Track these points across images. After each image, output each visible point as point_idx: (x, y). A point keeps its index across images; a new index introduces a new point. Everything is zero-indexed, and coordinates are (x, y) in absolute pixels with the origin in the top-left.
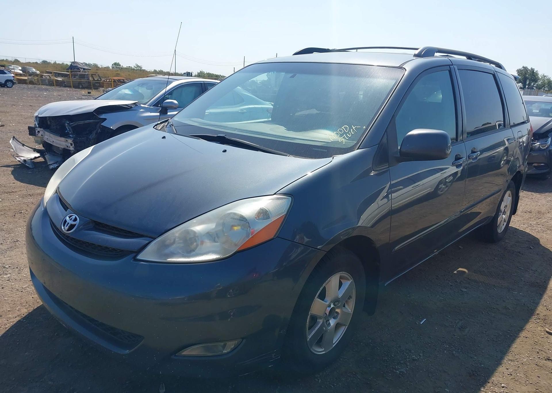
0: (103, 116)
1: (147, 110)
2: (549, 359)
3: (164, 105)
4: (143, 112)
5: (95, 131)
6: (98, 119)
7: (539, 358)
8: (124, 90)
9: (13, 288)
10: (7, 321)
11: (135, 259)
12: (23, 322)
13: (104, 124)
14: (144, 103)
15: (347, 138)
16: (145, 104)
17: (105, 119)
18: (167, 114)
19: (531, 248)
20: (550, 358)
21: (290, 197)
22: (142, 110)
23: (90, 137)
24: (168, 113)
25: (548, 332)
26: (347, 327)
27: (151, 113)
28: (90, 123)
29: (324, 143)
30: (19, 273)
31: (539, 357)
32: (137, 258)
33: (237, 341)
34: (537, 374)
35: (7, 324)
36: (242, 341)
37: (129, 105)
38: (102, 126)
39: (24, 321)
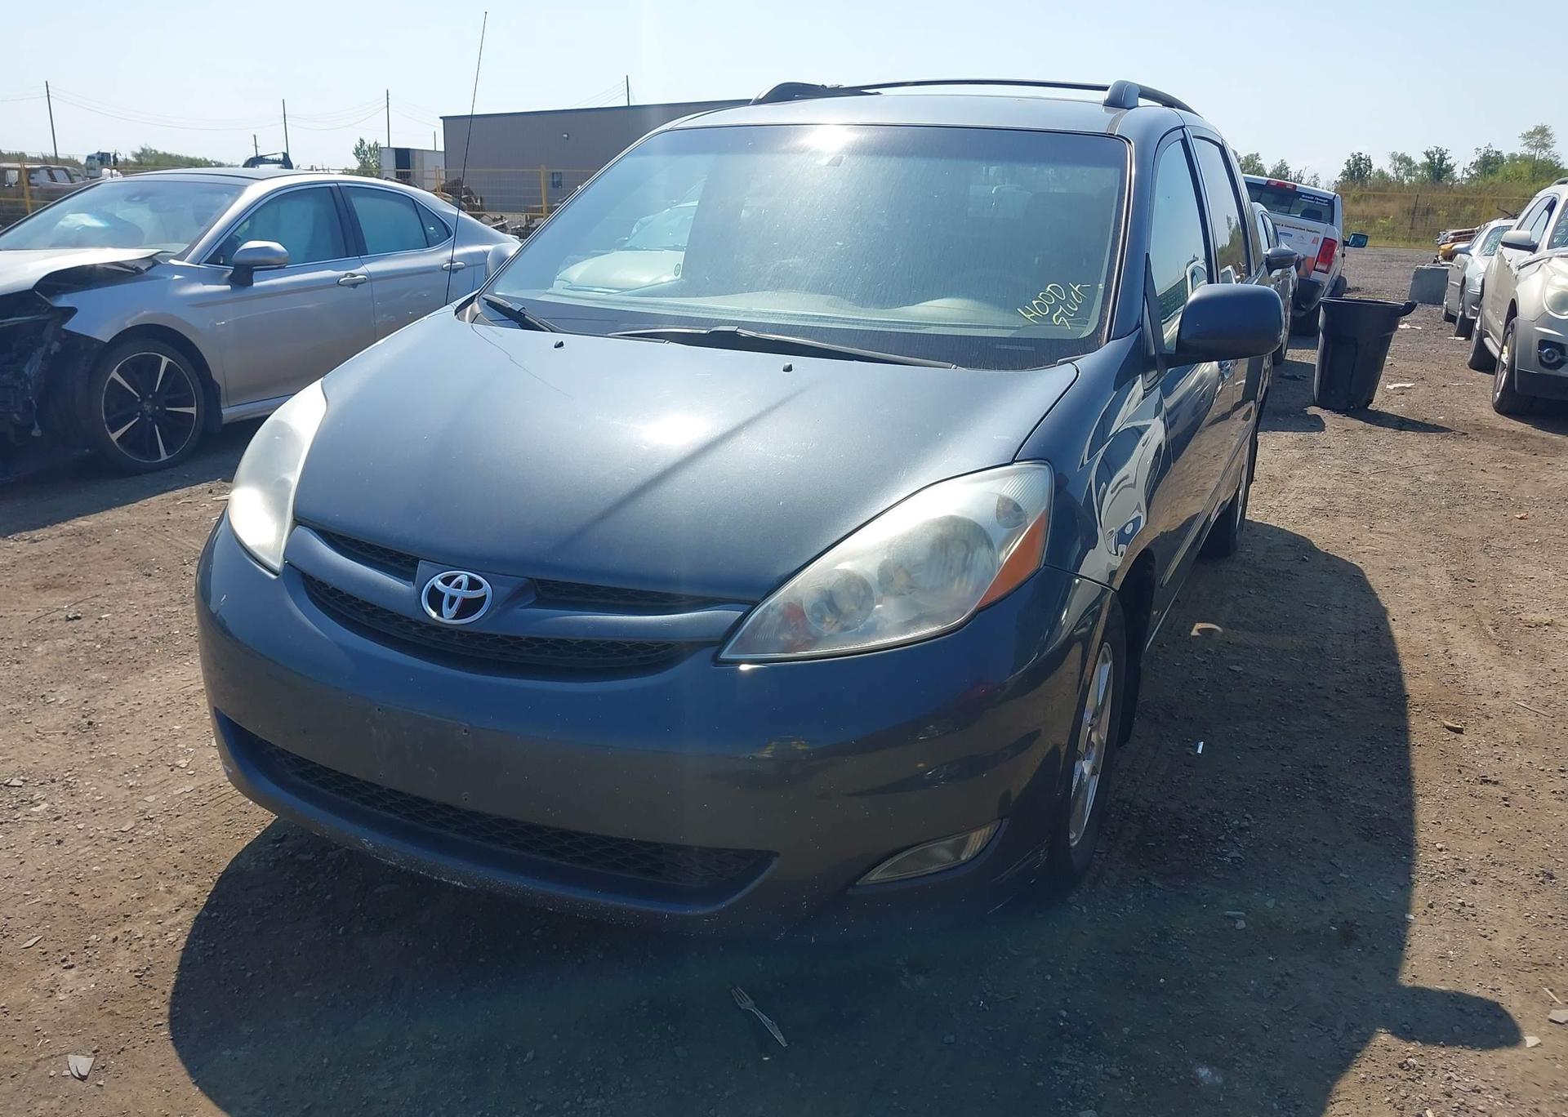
0: (63, 301)
1: (192, 275)
2: (1486, 781)
3: (237, 257)
4: (180, 283)
5: (41, 351)
6: (48, 312)
7: (1468, 781)
8: (73, 216)
9: (91, 838)
10: (159, 925)
11: (716, 660)
12: (209, 918)
13: (71, 325)
14: (178, 252)
15: (1072, 315)
16: (180, 257)
17: (70, 312)
18: (252, 284)
19: (1305, 560)
20: (1488, 779)
21: (1045, 464)
22: (176, 277)
23: (26, 370)
24: (255, 285)
25: (1450, 728)
26: (1098, 776)
27: (204, 284)
28: (17, 325)
29: (1013, 331)
30: (72, 795)
31: (1467, 779)
32: (722, 657)
33: (988, 828)
34: (1485, 813)
35: (166, 934)
36: (1001, 824)
37: (127, 264)
38: (65, 331)
39: (215, 914)
